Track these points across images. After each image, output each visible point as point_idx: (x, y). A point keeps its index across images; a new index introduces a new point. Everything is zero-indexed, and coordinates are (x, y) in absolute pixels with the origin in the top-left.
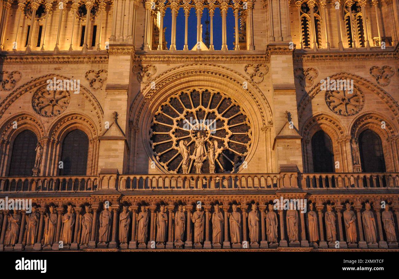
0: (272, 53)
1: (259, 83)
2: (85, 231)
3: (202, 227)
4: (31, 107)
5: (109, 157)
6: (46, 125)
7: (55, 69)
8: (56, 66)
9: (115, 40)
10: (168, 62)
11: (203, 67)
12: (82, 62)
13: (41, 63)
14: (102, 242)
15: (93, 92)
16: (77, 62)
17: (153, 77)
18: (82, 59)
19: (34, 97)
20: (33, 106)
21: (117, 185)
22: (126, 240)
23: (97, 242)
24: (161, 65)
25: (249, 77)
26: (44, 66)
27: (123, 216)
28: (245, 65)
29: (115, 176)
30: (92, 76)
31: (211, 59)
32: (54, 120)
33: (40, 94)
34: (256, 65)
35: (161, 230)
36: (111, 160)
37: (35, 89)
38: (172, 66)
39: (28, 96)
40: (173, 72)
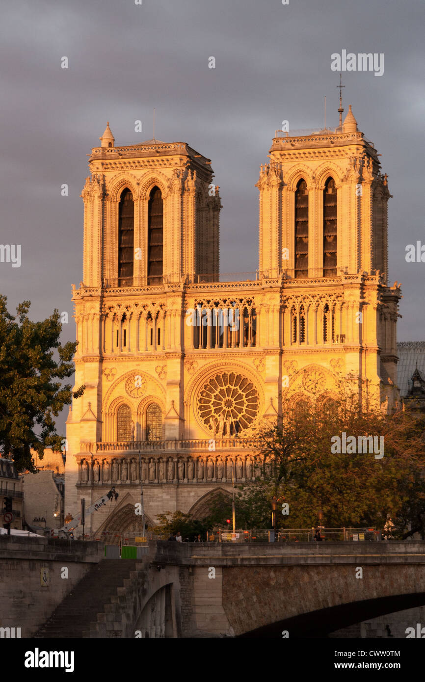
0: (266, 355)
1: (262, 372)
2: (161, 474)
3: (222, 470)
4: (125, 391)
5: (171, 429)
6: (135, 404)
7: (137, 365)
8: (137, 363)
9: (170, 348)
10: (205, 358)
11: (227, 361)
12: (153, 360)
13: (128, 361)
14: (170, 480)
15: (160, 381)
16: (150, 360)
17: (196, 370)
18: (152, 358)
19: (126, 385)
20: (126, 391)
21: (175, 447)
22: (182, 478)
23: (167, 479)
24: (201, 360)
25: (255, 368)
26: (130, 364)
27: (180, 465)
28: (253, 358)
29: (174, 442)
30: (159, 370)
31: (232, 356)
32: (139, 400)
33: (129, 382)
34: (260, 358)
35: (200, 473)
36: (172, 431)
37: (126, 379)
38: (208, 361)
39: (123, 384)
40: (209, 365)
